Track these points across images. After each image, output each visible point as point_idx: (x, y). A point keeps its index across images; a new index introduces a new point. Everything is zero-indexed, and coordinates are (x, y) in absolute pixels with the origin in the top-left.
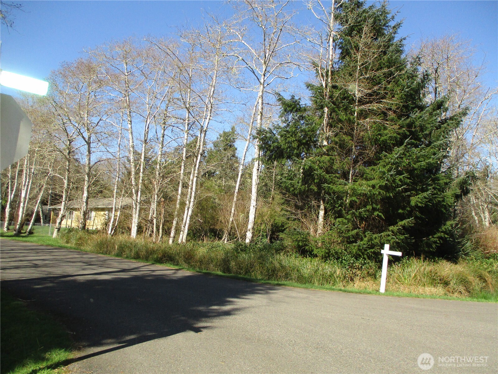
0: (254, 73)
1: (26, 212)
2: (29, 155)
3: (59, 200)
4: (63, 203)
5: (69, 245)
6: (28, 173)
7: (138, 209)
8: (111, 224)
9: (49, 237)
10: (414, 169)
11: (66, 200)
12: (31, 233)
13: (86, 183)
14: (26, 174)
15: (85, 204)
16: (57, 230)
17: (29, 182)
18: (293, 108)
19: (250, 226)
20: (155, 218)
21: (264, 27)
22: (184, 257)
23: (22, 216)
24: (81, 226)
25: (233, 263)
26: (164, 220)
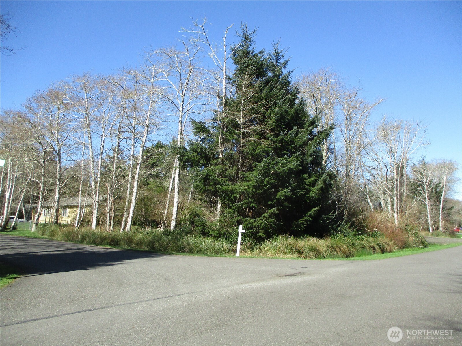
0: (174, 104)
1: (10, 211)
2: (12, 163)
3: (37, 200)
4: (40, 203)
5: (44, 236)
6: (11, 179)
7: (97, 206)
8: (77, 219)
9: (29, 231)
10: (279, 173)
11: (42, 200)
12: (14, 228)
13: (57, 186)
14: (10, 178)
15: (57, 203)
16: (35, 225)
17: (12, 186)
18: (201, 130)
19: (174, 217)
20: (108, 213)
21: (179, 71)
22: (126, 241)
23: (7, 214)
24: (54, 221)
25: (157, 244)
26: (115, 215)
